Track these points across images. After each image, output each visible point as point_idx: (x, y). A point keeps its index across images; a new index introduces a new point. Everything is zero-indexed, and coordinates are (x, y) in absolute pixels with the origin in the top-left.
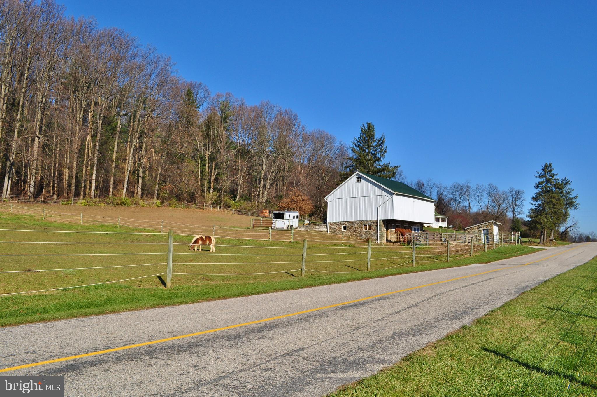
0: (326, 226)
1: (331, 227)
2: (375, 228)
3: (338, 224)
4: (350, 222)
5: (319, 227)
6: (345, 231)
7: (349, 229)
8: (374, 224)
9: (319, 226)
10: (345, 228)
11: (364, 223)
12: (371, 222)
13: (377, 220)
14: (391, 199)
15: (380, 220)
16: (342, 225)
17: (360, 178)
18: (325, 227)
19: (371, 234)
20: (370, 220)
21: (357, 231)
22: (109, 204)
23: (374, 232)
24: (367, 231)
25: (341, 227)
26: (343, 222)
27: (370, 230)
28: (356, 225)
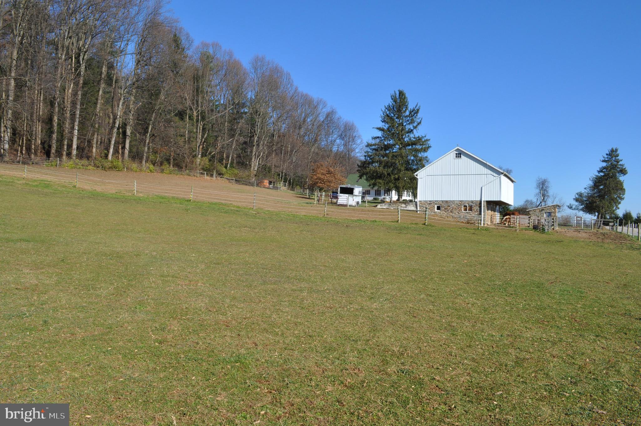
0: (415, 205)
1: (421, 206)
2: (477, 210)
3: (431, 203)
4: (447, 202)
5: (406, 206)
6: (439, 211)
7: (445, 209)
8: (476, 205)
9: (405, 204)
10: (439, 208)
11: (463, 203)
12: (472, 203)
13: (481, 202)
14: (499, 179)
15: (484, 201)
16: (436, 204)
17: (460, 154)
18: (413, 206)
19: (473, 215)
20: (472, 201)
21: (455, 212)
22: (98, 167)
23: (476, 214)
24: (467, 213)
25: (434, 207)
26: (437, 201)
27: (471, 211)
28: (453, 205)
